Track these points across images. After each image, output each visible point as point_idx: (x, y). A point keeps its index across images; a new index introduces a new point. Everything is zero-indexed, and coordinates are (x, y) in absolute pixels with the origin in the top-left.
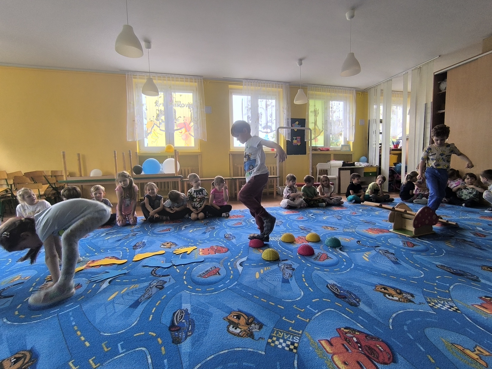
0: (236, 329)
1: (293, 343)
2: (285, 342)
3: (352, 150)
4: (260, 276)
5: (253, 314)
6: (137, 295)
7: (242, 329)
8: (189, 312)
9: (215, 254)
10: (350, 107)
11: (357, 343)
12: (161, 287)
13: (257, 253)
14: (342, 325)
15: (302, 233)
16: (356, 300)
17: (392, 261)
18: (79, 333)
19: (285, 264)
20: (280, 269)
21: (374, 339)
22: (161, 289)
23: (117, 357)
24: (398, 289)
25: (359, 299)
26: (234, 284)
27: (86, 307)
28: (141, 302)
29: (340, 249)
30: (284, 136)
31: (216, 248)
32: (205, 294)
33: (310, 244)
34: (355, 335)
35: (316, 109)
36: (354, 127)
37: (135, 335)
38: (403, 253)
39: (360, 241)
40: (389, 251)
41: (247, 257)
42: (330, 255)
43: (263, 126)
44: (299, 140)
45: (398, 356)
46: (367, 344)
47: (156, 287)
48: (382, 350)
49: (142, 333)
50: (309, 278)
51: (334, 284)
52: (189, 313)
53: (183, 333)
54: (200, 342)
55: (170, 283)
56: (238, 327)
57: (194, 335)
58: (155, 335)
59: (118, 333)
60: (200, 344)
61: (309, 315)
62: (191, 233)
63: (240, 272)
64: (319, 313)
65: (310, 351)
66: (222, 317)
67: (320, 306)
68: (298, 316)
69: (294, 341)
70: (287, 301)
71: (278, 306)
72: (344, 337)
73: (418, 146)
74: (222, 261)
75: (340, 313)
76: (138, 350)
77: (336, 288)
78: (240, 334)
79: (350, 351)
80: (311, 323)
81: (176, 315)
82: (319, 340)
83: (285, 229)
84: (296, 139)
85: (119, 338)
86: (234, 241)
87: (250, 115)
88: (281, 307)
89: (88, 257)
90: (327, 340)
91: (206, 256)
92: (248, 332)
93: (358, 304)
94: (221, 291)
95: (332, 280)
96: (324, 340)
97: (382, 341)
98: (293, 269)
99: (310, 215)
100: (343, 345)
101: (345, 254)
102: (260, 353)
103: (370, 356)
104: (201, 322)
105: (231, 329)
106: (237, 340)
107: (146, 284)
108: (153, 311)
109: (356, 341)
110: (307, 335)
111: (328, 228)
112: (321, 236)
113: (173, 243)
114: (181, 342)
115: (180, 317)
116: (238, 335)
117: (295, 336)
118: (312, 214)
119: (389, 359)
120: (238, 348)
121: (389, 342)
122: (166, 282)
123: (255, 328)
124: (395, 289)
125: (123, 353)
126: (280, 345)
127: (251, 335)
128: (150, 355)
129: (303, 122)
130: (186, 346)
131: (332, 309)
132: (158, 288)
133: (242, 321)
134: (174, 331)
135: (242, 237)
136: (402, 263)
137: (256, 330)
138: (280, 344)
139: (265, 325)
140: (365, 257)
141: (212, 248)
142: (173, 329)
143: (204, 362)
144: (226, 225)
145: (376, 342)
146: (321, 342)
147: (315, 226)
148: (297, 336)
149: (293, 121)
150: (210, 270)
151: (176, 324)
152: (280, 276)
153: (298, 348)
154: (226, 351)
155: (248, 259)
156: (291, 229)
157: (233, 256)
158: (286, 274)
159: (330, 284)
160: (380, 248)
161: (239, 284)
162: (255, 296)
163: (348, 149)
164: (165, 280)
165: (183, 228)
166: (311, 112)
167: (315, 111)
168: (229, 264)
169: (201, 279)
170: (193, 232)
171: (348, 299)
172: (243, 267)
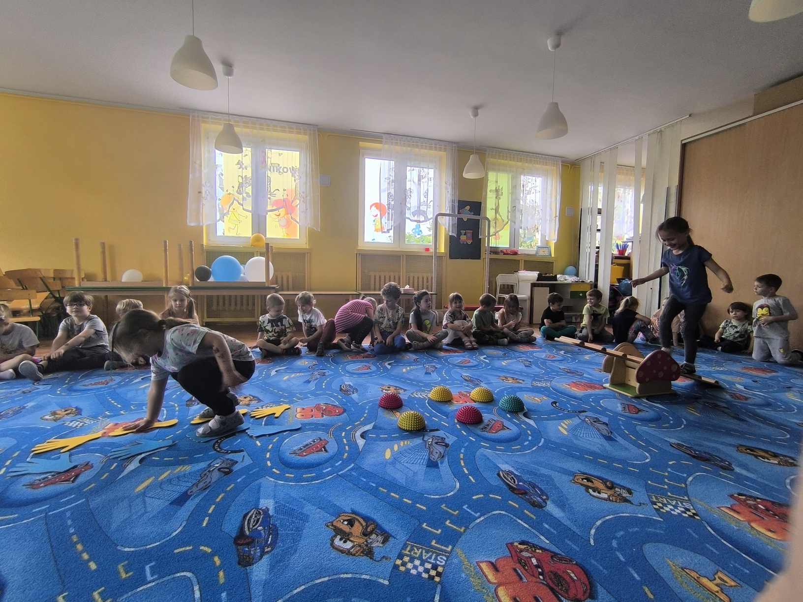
0: (345, 542)
1: (435, 567)
2: (422, 564)
3: (553, 256)
4: (392, 455)
5: (375, 517)
6: (185, 484)
7: (355, 543)
8: (271, 512)
10: (552, 187)
11: (537, 566)
12: (226, 470)
13: (391, 418)
14: (516, 538)
15: (467, 386)
16: (542, 498)
17: (603, 435)
18: (80, 547)
19: (434, 436)
20: (426, 445)
21: (565, 561)
22: (226, 473)
23: (141, 588)
24: (608, 481)
25: (547, 496)
26: (349, 468)
27: (96, 502)
28: (191, 495)
29: (526, 415)
30: (445, 229)
31: (324, 408)
32: (300, 483)
33: (475, 405)
34: (535, 554)
35: (499, 186)
36: (557, 218)
37: (176, 551)
38: (620, 422)
39: (557, 402)
40: (600, 419)
41: (374, 423)
42: (507, 423)
43: (412, 210)
44: (469, 235)
45: (598, 588)
46: (552, 569)
47: (219, 470)
48: (575, 578)
49: (188, 548)
50: (471, 461)
51: (509, 471)
52: (271, 514)
53: (258, 548)
54: (285, 564)
55: (244, 464)
56: (349, 539)
57: (275, 551)
58: (209, 550)
59: (148, 547)
60: (284, 568)
61: (465, 520)
62: (285, 381)
63: (361, 448)
64: (482, 518)
65: (461, 580)
66: (325, 523)
67: (483, 507)
68: (447, 523)
69: (438, 562)
70: (432, 497)
71: (418, 505)
72: (518, 557)
73: (654, 254)
75: (514, 518)
76: (178, 577)
77: (512, 477)
78: (352, 551)
79: (525, 580)
80: (466, 535)
81: (248, 518)
82: (477, 563)
83: (440, 379)
84: (465, 234)
85: (148, 556)
86: (355, 396)
87: (392, 191)
88: (422, 507)
89: (109, 417)
90: (490, 562)
91: (306, 420)
92: (365, 547)
93: (543, 504)
94: (327, 478)
95: (506, 465)
96: (486, 562)
97: (577, 564)
98: (447, 446)
99: (482, 358)
100: (515, 570)
101: (531, 422)
102: (381, 583)
103: (555, 587)
104: (289, 530)
105: (338, 542)
106: (346, 560)
107: (203, 465)
108: (210, 511)
109: (536, 563)
110: (459, 554)
111: (509, 379)
112: (496, 392)
113: (254, 397)
114: (253, 564)
115: (254, 522)
116: (348, 552)
117: (440, 554)
118: (485, 356)
119: (585, 592)
120: (347, 574)
121: (587, 567)
122: (237, 462)
123: (376, 541)
124: (604, 481)
125: (153, 582)
126: (414, 570)
127: (369, 552)
128: (198, 584)
129: (477, 207)
130: (260, 571)
131: (502, 512)
132: (222, 471)
133: (357, 529)
134: (241, 545)
135: (369, 391)
136: (619, 439)
137: (377, 544)
138: (415, 567)
139: (393, 537)
140: (563, 427)
141: (318, 407)
142: (241, 541)
143: (287, 596)
144: (344, 369)
145: (566, 565)
146: (481, 564)
147: (487, 376)
148: (443, 555)
149: (462, 204)
150: (311, 444)
151: (247, 533)
152: (424, 457)
153: (442, 575)
154: (326, 579)
155: (375, 427)
156: (448, 380)
157: (351, 422)
158: (434, 453)
159: (502, 471)
160: (587, 414)
161: (357, 468)
162: (381, 489)
163: (547, 253)
164: (235, 459)
165: (273, 373)
166: (490, 191)
167: (497, 191)
168: (343, 434)
169: (296, 459)
170: (288, 380)
171: (530, 496)
172: (365, 440)
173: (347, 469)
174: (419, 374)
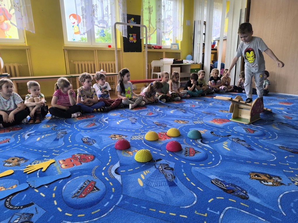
3: (180, 49)
4: (144, 183)
9: (81, 164)
13: (127, 156)
15: (161, 129)
16: (244, 193)
17: (247, 148)
19: (161, 164)
20: (160, 171)
24: (267, 174)
25: (245, 191)
26: (121, 198)
29: (201, 141)
30: (120, 33)
31: (79, 157)
35: (150, 6)
39: (213, 132)
40: (240, 139)
41: (119, 162)
42: (196, 149)
44: (135, 37)
50: (192, 177)
51: (216, 179)
62: (39, 141)
63: (120, 181)
64: (222, 215)
67: (218, 207)
70: (186, 207)
74: (93, 172)
75: (239, 210)
77: (220, 183)
83: (142, 126)
84: (132, 36)
88: (184, 216)
91: (71, 169)
93: (247, 197)
94: (110, 211)
95: (212, 175)
98: (172, 169)
99: (158, 110)
101: (208, 146)
111: (180, 121)
122: (32, 215)
124: (265, 175)
129: (138, 19)
131: (230, 207)
135: (103, 140)
140: (225, 146)
141: (74, 157)
144: (77, 126)
147: (167, 121)
149: (129, 17)
152: (164, 179)
155: (121, 165)
156: (147, 126)
157: (103, 164)
158: (168, 176)
159: (213, 180)
160: (232, 136)
161: (126, 197)
162: (151, 209)
163: (176, 48)
164: (30, 212)
165: (26, 137)
166: (146, 9)
167: (149, 8)
168: (103, 174)
169: (79, 201)
170: (41, 140)
171: (237, 193)
172: (120, 176)
173: (120, 200)
174: (129, 125)
